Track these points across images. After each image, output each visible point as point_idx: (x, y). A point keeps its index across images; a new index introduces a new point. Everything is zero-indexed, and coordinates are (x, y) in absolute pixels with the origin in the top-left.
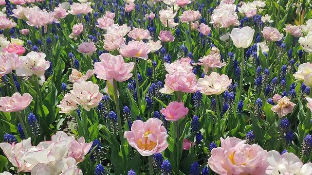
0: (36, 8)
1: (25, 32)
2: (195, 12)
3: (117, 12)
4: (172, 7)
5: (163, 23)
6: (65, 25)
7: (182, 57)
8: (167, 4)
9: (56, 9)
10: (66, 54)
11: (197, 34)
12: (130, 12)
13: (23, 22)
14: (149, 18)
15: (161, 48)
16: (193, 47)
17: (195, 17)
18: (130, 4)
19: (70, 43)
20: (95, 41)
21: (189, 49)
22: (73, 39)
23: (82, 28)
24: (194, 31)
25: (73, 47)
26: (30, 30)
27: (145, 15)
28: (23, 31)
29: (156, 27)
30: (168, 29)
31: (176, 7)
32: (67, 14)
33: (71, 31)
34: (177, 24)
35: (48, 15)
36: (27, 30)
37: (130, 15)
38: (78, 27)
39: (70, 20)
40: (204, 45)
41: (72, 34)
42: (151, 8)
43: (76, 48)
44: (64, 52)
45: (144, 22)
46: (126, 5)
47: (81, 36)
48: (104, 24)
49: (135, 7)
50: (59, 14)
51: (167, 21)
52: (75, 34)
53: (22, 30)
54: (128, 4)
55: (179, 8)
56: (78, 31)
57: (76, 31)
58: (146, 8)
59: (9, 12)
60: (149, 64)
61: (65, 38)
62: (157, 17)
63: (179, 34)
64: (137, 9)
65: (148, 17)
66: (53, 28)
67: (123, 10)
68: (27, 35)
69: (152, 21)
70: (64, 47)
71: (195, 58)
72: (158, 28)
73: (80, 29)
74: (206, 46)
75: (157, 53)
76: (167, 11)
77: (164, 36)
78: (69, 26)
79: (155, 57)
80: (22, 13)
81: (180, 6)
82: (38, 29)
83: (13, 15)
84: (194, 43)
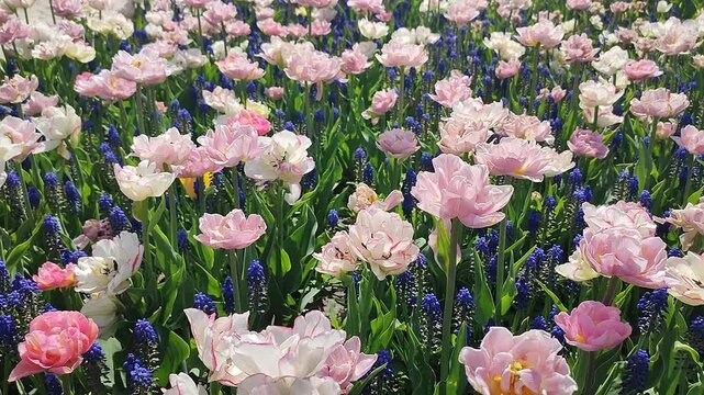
0: (309, 45)
1: (275, 94)
2: (674, 96)
3: (475, 77)
4: (611, 79)
5: (585, 112)
6: (358, 91)
7: (620, 199)
8: (601, 69)
9: (347, 53)
10: (348, 153)
11: (667, 152)
12: (507, 80)
13: (277, 73)
14: (550, 97)
15: (572, 170)
16: (651, 183)
17: (675, 107)
18: (511, 61)
19: (363, 128)
20: (417, 131)
21: (641, 185)
22: (369, 122)
23: (394, 100)
24: (661, 143)
25: (366, 137)
26: (286, 90)
27: (542, 91)
28: (273, 90)
29: (563, 121)
30: (594, 127)
31: (622, 81)
32: (368, 65)
33: (368, 104)
34: (621, 120)
35: (329, 64)
36: (281, 90)
37: (505, 86)
38: (385, 97)
39: (371, 78)
40: (683, 181)
41: (370, 109)
42: (558, 78)
43: (372, 139)
44: (344, 146)
45: (538, 104)
46: (501, 62)
47: (387, 116)
48: (448, 95)
49: (521, 71)
50: (352, 64)
51: (597, 108)
52: (378, 110)
53: (271, 89)
54: (506, 61)
55: (629, 83)
56: (385, 105)
57: (380, 105)
58: (546, 75)
59: (253, 49)
60: (535, 203)
61: (353, 117)
62: (572, 99)
63: (620, 144)
64: (524, 72)
65: (547, 94)
66: (335, 91)
67: (492, 73)
68: (278, 101)
69: (556, 105)
70: (347, 137)
71: (655, 208)
72: (567, 124)
73: (387, 101)
74: (689, 185)
75: (556, 179)
76: (599, 84)
77: (581, 142)
78: (365, 94)
79: (551, 188)
80: (279, 53)
81: (631, 78)
82: (302, 90)
83: (261, 55)
84: (655, 172)
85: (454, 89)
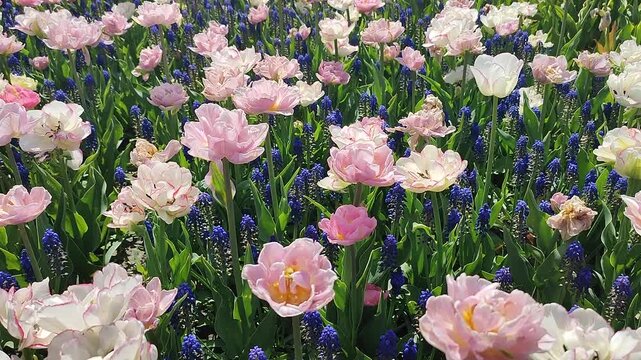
0: (65, 12)
1: (41, 63)
2: (392, 24)
3: (233, 25)
4: (346, 14)
5: (327, 46)
6: (125, 50)
7: (365, 115)
8: (335, 7)
9: (107, 16)
10: (126, 111)
11: (396, 70)
12: (260, 24)
13: (38, 43)
14: (298, 35)
15: (322, 98)
16: (387, 97)
17: (394, 34)
18: (260, 7)
19: (135, 86)
20: (186, 82)
21: (379, 101)
22: (140, 79)
23: (160, 56)
24: (391, 63)
25: (140, 94)
26: (51, 58)
27: (290, 31)
28: (37, 60)
29: (312, 55)
30: (337, 58)
31: (355, 15)
32: (129, 25)
33: (136, 62)
34: (356, 48)
35: (90, 28)
36: (45, 59)
37: (259, 30)
38: (151, 54)
39: (135, 37)
40: (410, 93)
41: (138, 67)
42: (303, 17)
43: (147, 95)
44: (121, 104)
45: (289, 43)
46: (252, 9)
47: (157, 71)
48: (207, 46)
49: (270, 14)
50: (112, 27)
51: (336, 41)
52: (146, 67)
53: (35, 59)
54: (256, 7)
55: (360, 15)
56: (152, 62)
57: (147, 62)
58: (293, 15)
59: (8, 21)
60: (298, 130)
61: (124, 76)
62: (315, 34)
63: (359, 69)
64: (273, 16)
65: (295, 34)
66: (101, 54)
67: (245, 20)
68: (45, 70)
69: (304, 43)
70: (122, 95)
71: (391, 119)
72: (316, 57)
73: (154, 57)
74: (415, 94)
75: (313, 107)
76: (334, 21)
77: (328, 73)
78: (133, 53)
79: (309, 115)
80: (35, 24)
81: (362, 12)
82: (67, 57)
83: (16, 27)
84: (389, 89)
85: (211, 40)
